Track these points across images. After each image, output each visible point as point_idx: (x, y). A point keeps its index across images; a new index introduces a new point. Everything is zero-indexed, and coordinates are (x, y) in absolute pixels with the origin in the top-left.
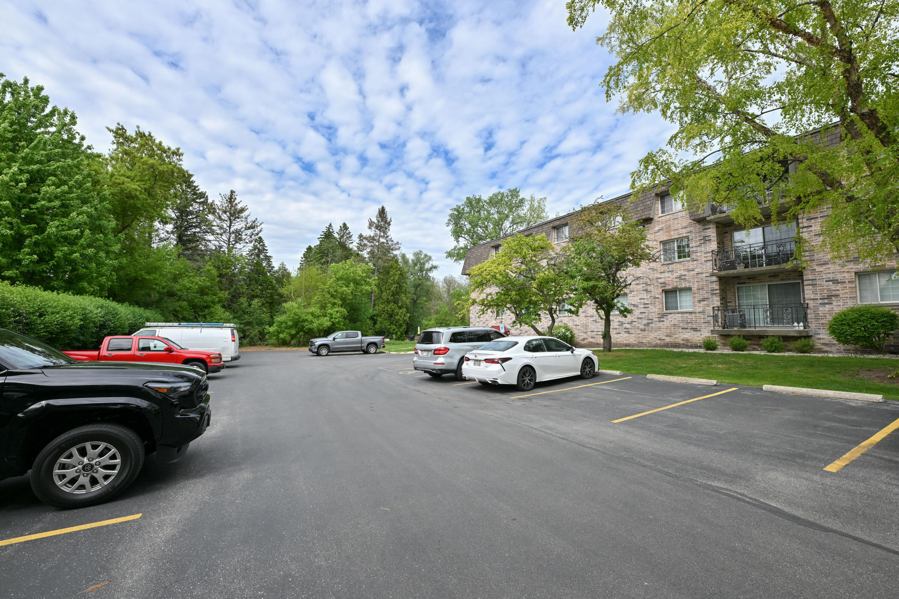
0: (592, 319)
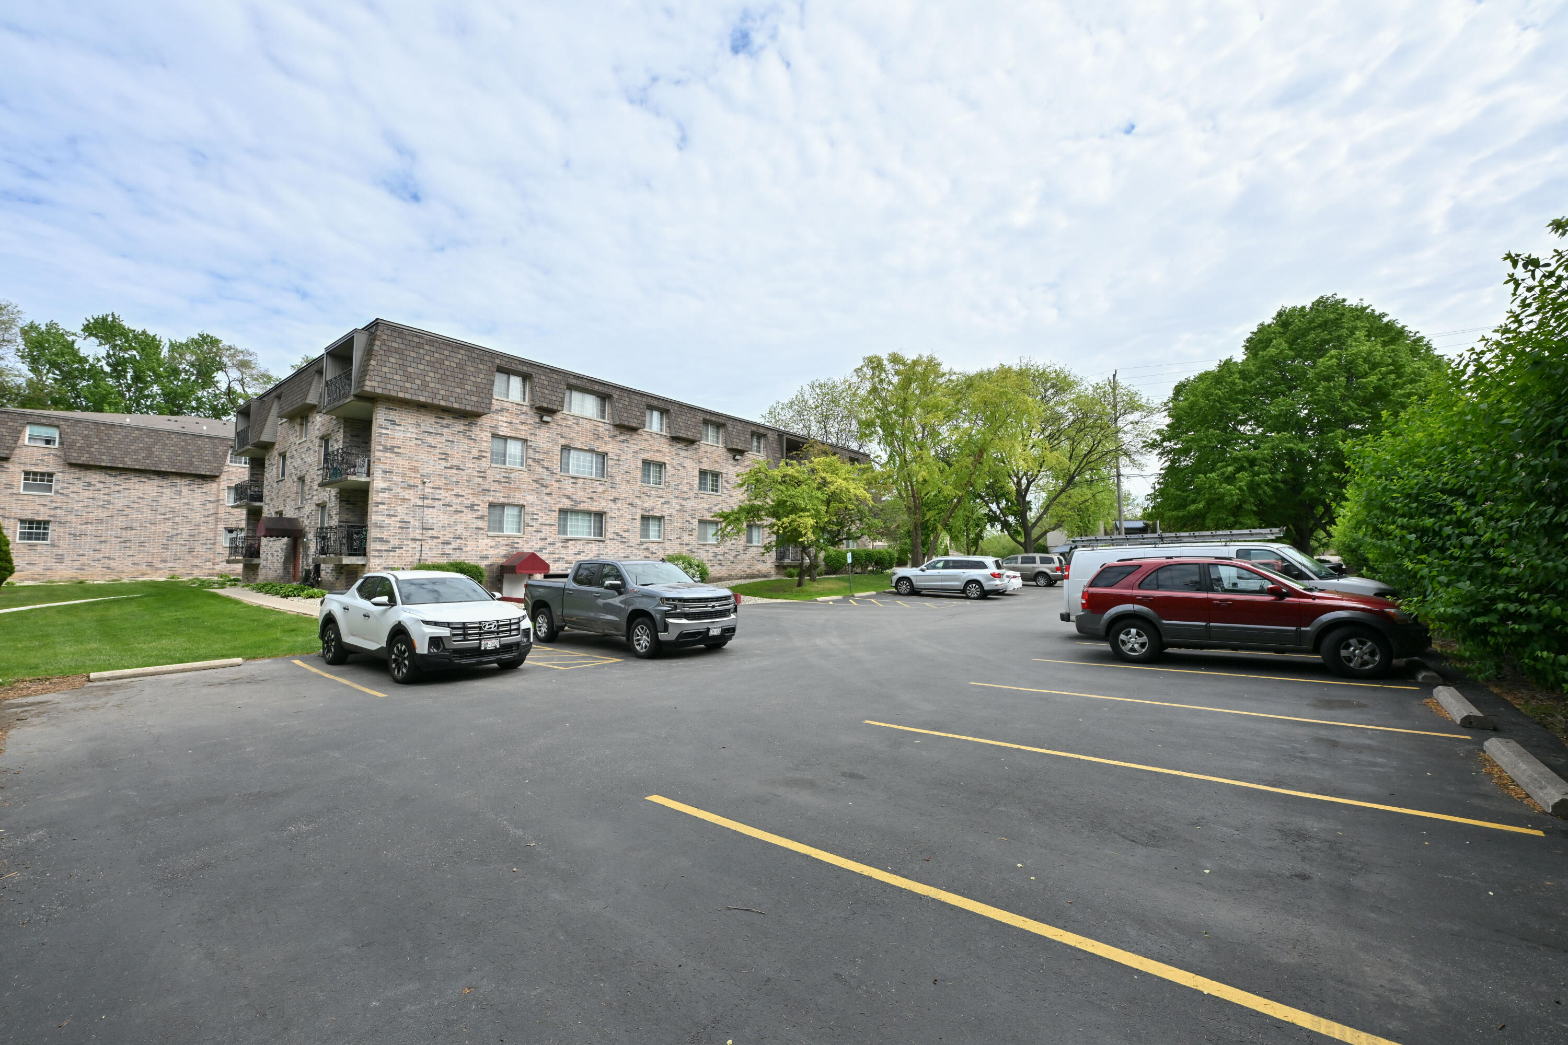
0: (687, 548)
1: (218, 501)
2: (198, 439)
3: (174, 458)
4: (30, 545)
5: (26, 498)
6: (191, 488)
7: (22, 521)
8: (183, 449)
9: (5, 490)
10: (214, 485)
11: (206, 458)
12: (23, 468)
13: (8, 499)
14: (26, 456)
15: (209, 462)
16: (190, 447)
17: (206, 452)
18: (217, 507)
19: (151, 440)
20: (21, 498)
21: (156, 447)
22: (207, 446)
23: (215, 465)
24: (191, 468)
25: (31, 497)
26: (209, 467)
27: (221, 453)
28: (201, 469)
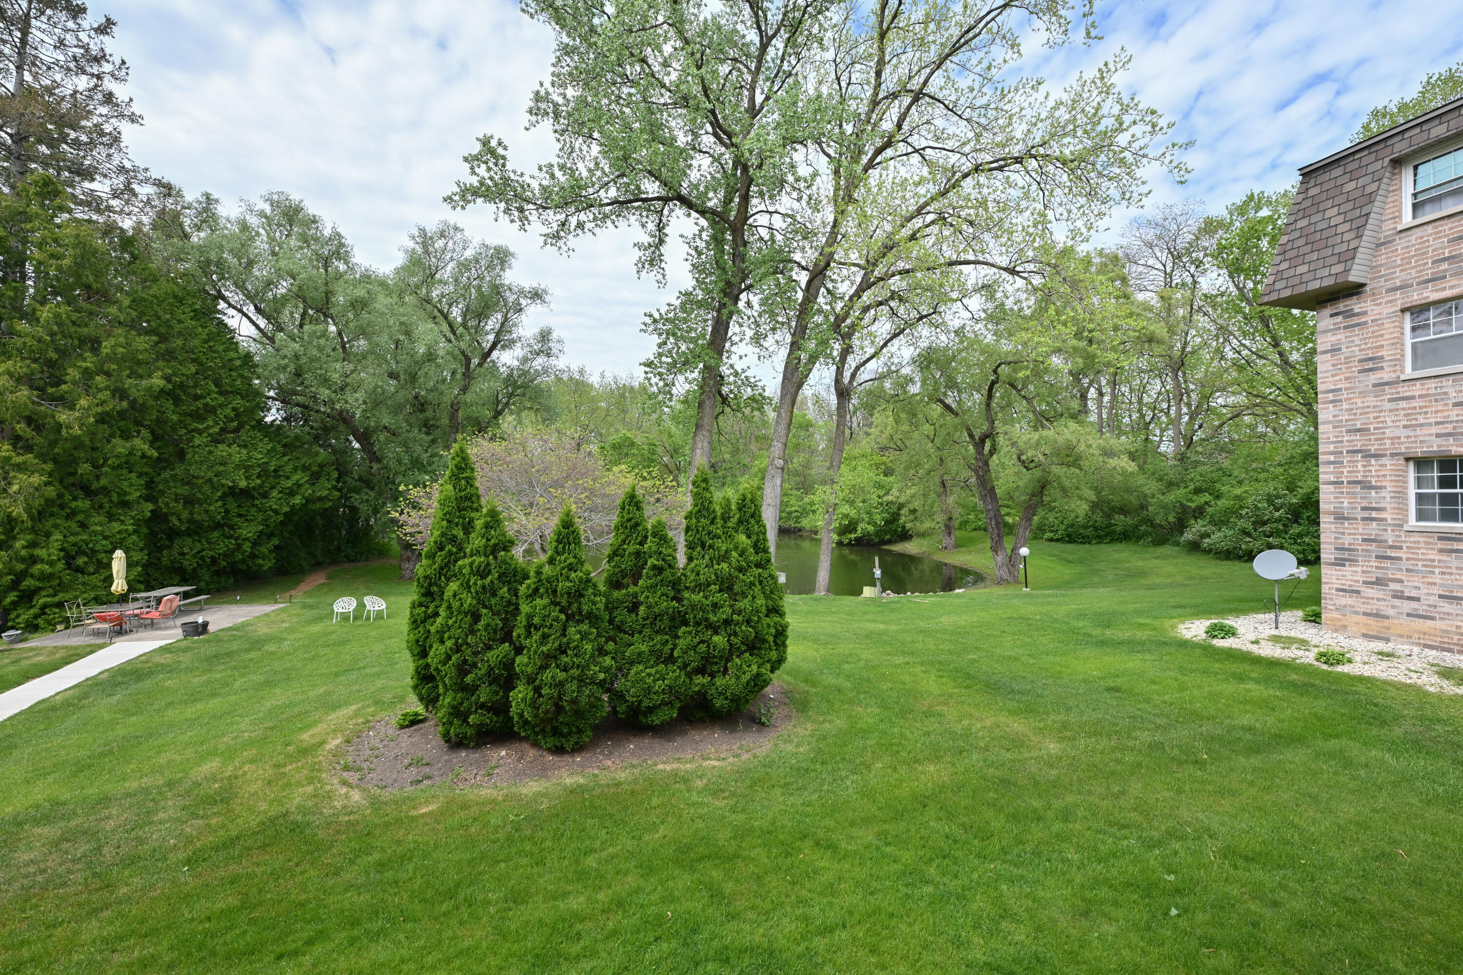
4: (1445, 537)
5: (1417, 389)
7: (1421, 463)
9: (1362, 377)
12: (1401, 300)
13: (1371, 401)
14: (1407, 260)
20: (1404, 390)
25: (1432, 384)
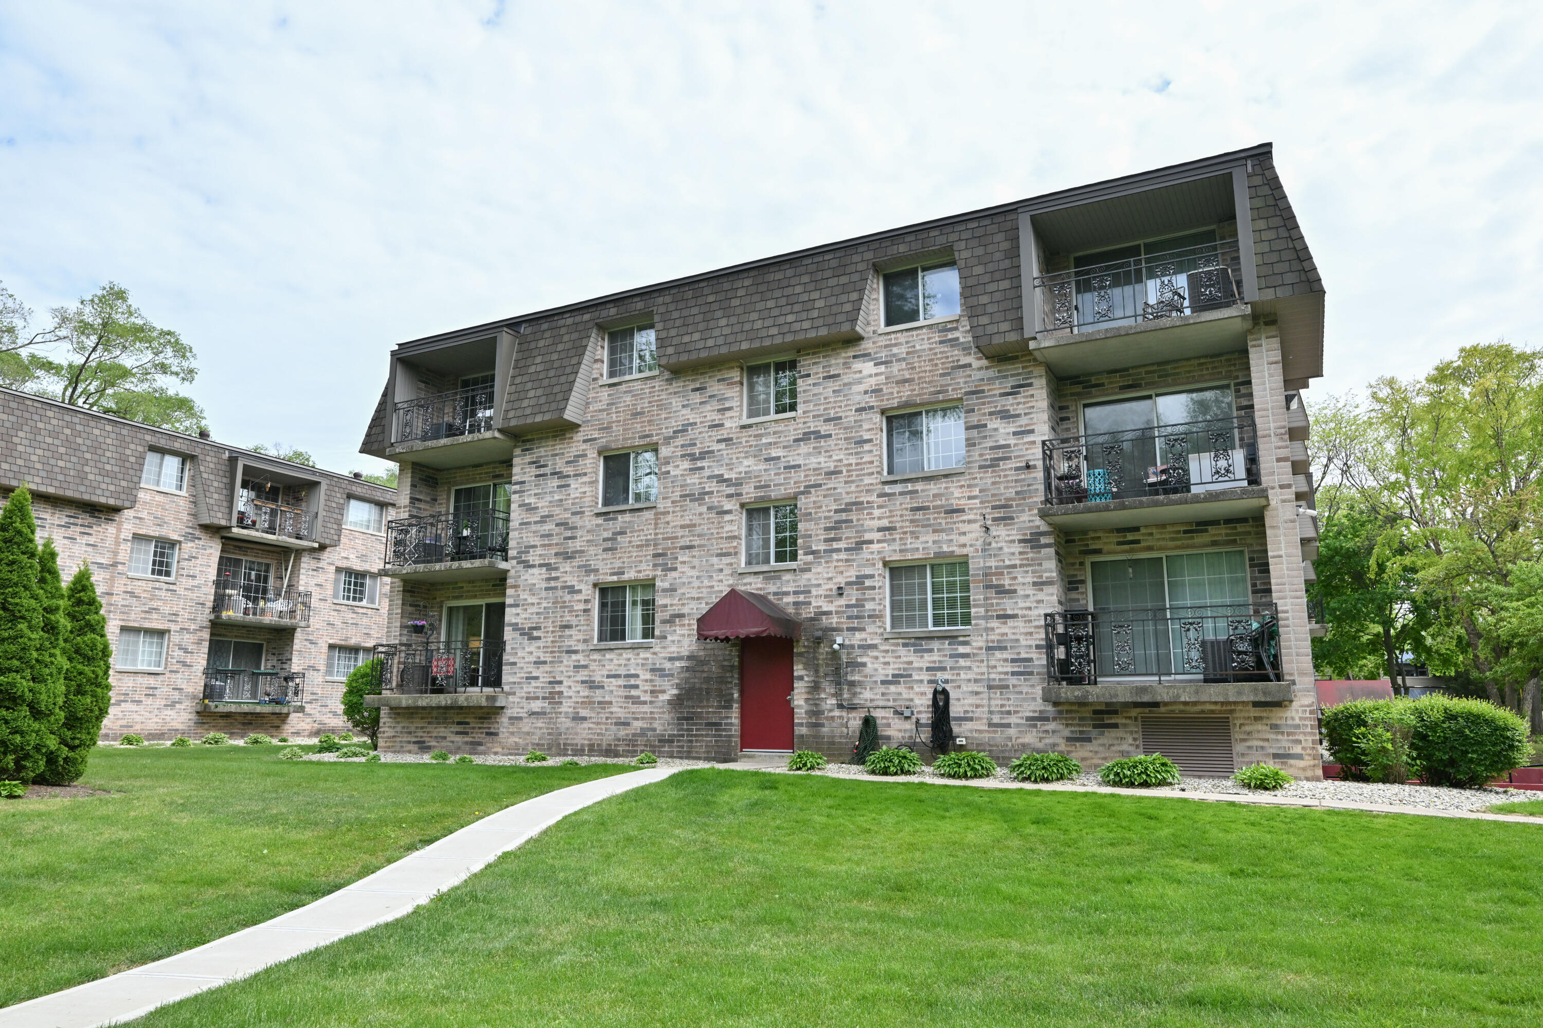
1: (114, 565)
2: (92, 424)
3: (52, 462)
6: (69, 532)
8: (67, 443)
10: (111, 529)
11: (108, 467)
15: (113, 476)
16: (79, 440)
17: (108, 454)
18: (112, 579)
19: (12, 418)
21: (20, 434)
22: (109, 441)
23: (124, 484)
24: (82, 489)
26: (112, 488)
27: (132, 459)
28: (99, 492)
